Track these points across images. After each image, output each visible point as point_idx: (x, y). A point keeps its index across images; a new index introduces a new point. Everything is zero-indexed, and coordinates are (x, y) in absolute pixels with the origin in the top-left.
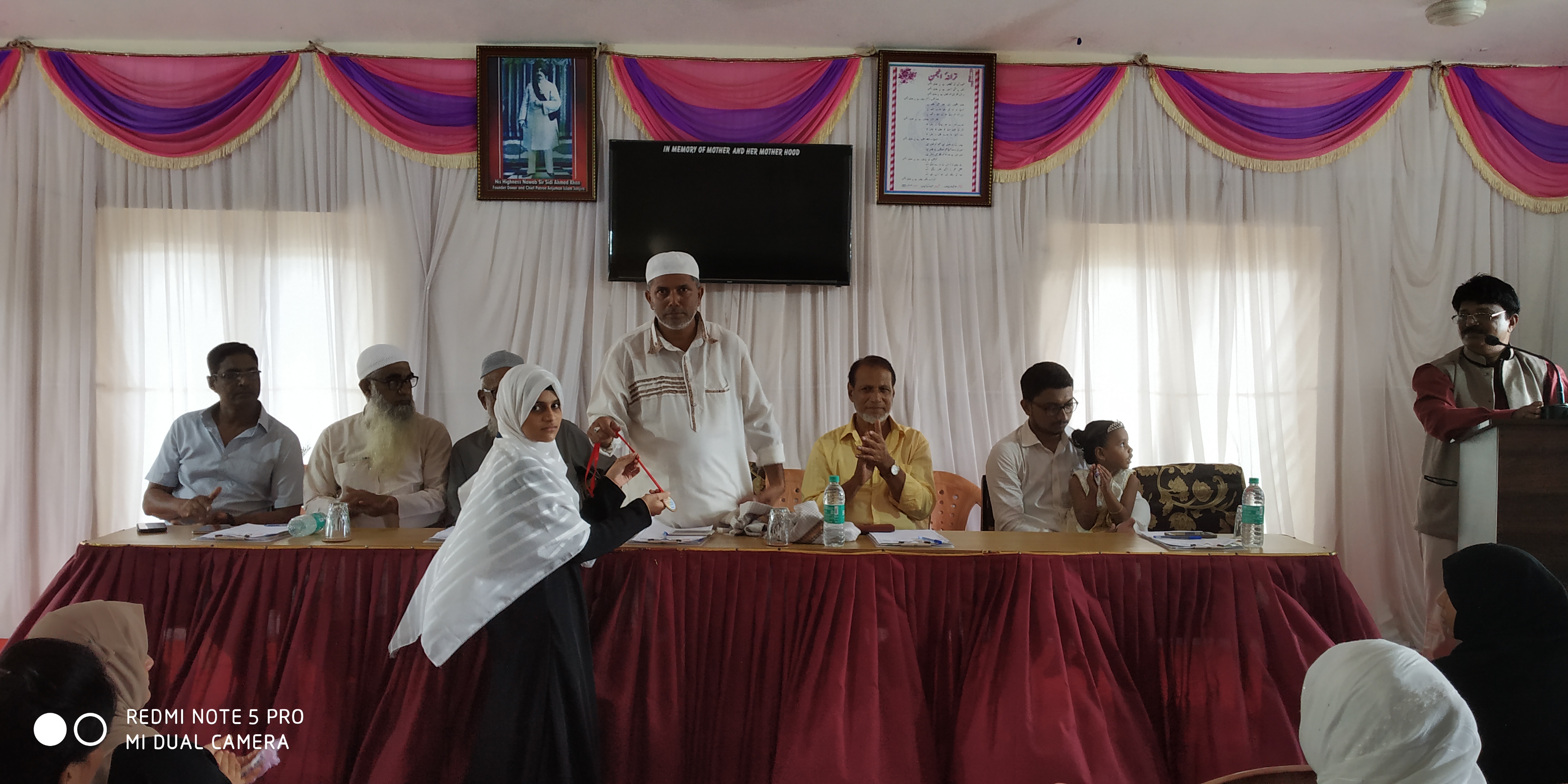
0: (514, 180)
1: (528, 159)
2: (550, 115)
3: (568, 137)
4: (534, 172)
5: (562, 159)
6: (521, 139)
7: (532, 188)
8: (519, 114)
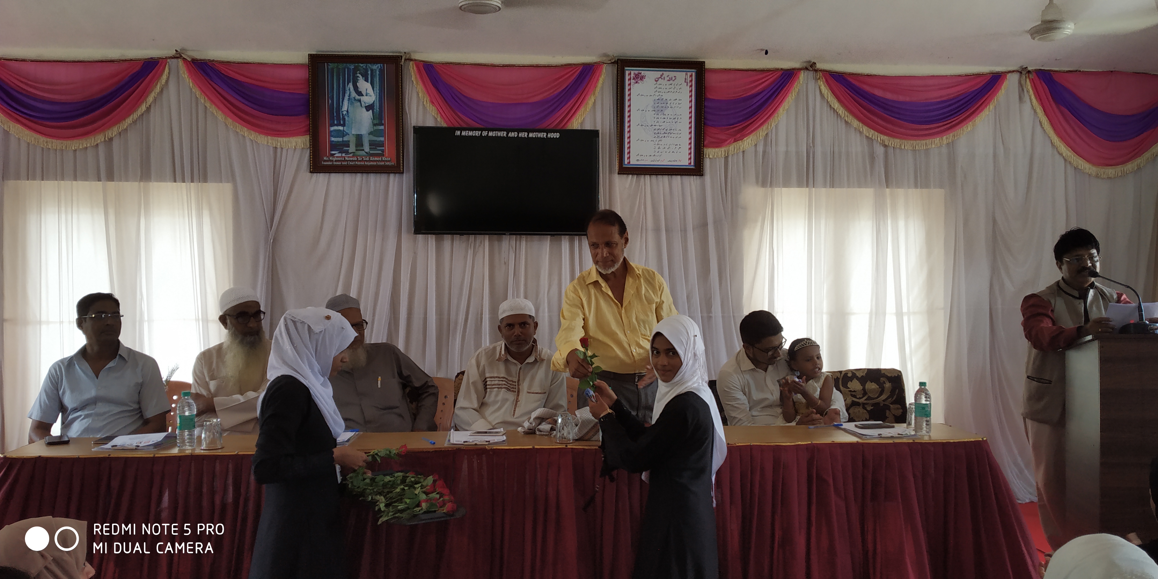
0: (339, 157)
1: (349, 141)
2: (366, 107)
3: (381, 124)
4: (354, 151)
5: (376, 141)
6: (344, 125)
7: (353, 163)
8: (342, 107)
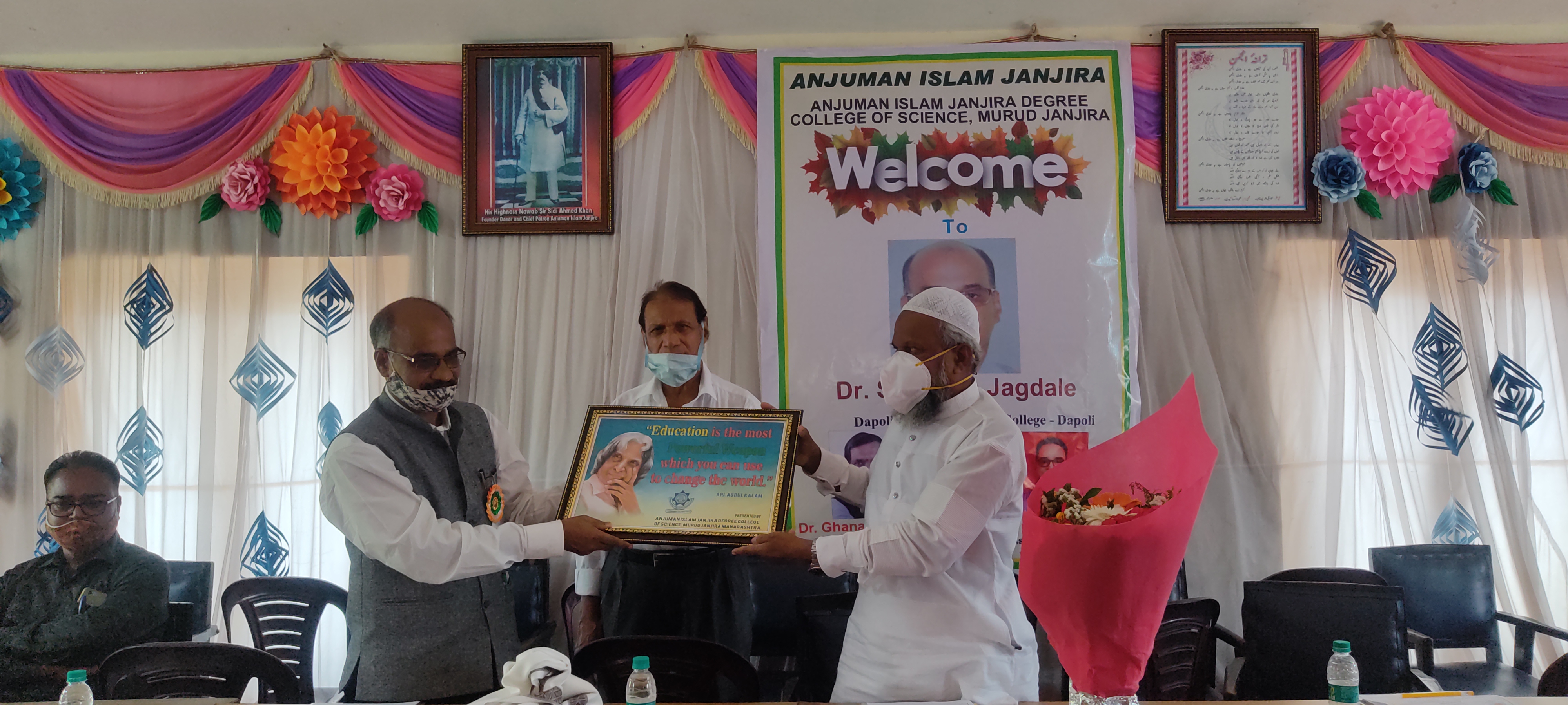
0: (509, 209)
1: (525, 183)
2: (554, 127)
3: (577, 154)
4: (534, 199)
5: (569, 182)
6: (517, 158)
7: (531, 219)
8: (515, 128)
